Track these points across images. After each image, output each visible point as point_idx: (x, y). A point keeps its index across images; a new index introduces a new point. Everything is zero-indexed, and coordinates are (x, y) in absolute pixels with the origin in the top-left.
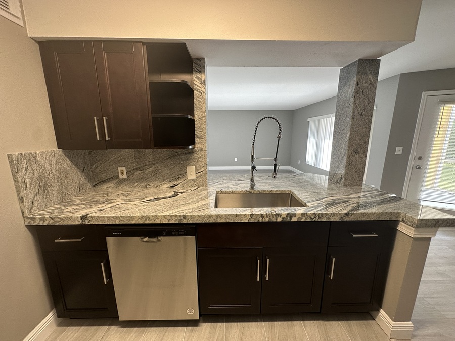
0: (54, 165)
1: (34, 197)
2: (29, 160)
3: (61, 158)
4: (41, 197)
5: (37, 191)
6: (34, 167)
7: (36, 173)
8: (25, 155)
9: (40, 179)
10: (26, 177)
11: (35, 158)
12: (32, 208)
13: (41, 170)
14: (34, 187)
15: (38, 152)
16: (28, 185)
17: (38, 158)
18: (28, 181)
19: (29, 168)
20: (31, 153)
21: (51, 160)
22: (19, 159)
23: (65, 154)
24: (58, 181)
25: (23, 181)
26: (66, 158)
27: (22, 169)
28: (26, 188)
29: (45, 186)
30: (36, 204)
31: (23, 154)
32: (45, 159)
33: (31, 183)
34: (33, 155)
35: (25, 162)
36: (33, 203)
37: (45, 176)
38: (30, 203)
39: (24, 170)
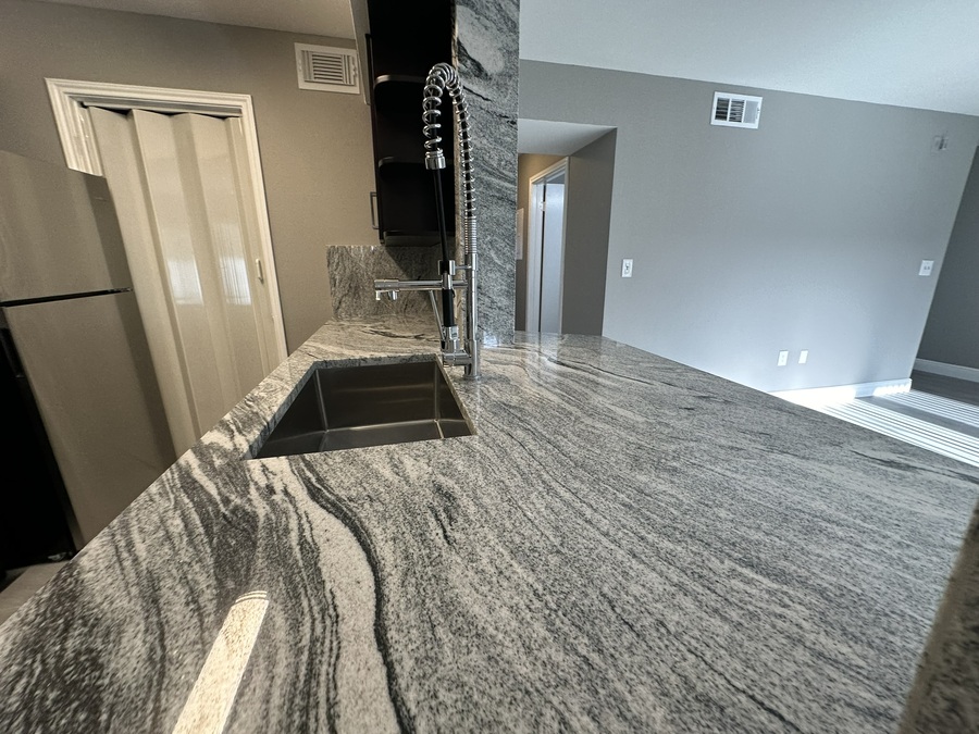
0: (372, 265)
1: (342, 297)
2: (342, 255)
3: (383, 257)
4: (350, 299)
5: (346, 291)
6: (347, 263)
7: (347, 270)
8: (338, 249)
9: (351, 278)
10: (336, 273)
11: (349, 253)
12: (338, 308)
13: (354, 269)
14: (344, 287)
15: (352, 247)
16: (337, 281)
17: (352, 254)
18: (337, 277)
19: (340, 264)
20: (345, 247)
21: (367, 259)
22: (332, 253)
23: (389, 253)
25: (333, 276)
26: (390, 259)
27: (333, 263)
28: (335, 285)
29: (357, 288)
30: (343, 305)
31: (336, 247)
32: (360, 256)
33: (341, 281)
34: (346, 250)
35: (337, 256)
36: (340, 303)
37: (357, 276)
38: (337, 303)
39: (335, 265)
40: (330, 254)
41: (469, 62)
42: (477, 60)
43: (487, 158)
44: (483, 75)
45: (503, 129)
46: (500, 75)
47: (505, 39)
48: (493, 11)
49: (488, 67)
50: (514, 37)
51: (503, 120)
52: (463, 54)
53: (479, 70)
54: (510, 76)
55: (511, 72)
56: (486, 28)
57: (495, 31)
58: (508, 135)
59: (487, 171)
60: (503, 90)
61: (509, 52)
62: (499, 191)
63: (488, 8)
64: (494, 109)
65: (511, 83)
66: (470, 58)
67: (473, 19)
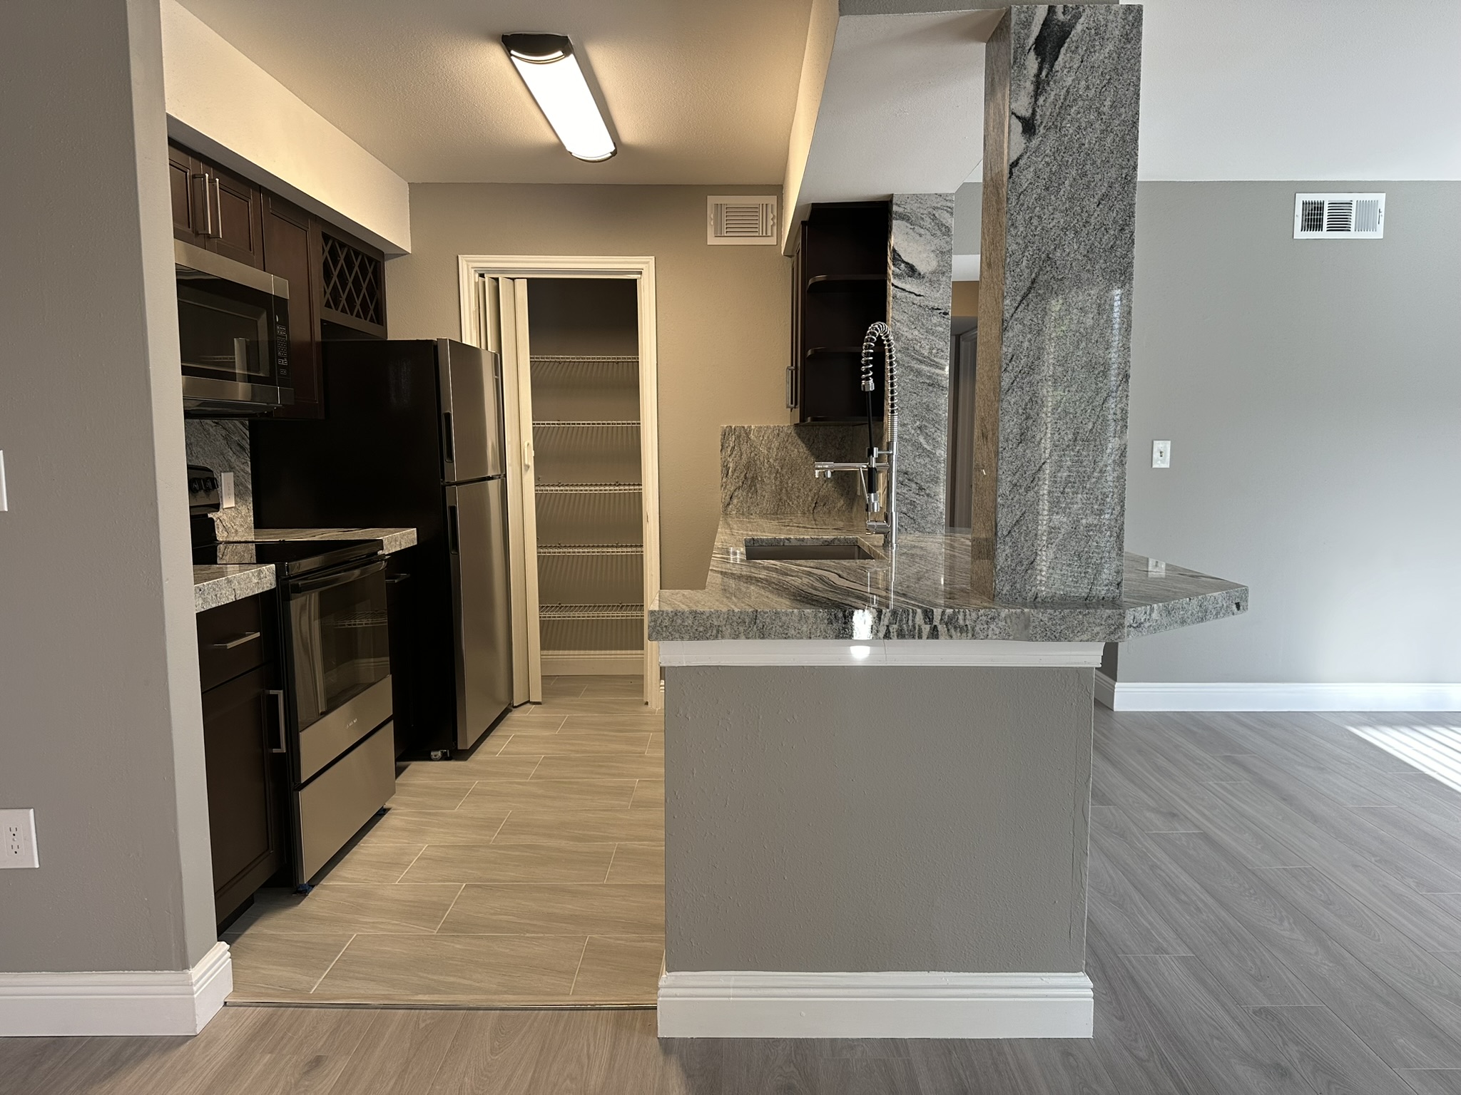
0: (775, 450)
1: (735, 490)
2: (739, 437)
3: (790, 440)
4: (745, 493)
5: (741, 483)
6: (744, 447)
7: (744, 456)
8: (735, 429)
9: (748, 467)
10: (731, 460)
11: (747, 434)
12: (729, 504)
13: (753, 454)
14: (738, 477)
15: (753, 427)
16: (730, 471)
17: (752, 436)
18: (731, 465)
19: (736, 448)
20: (744, 427)
21: (770, 441)
22: (727, 434)
23: (799, 435)
24: (776, 478)
25: (725, 464)
26: (799, 442)
27: (727, 447)
28: (727, 475)
29: (754, 478)
31: (733, 428)
32: (761, 438)
33: (735, 470)
34: (745, 431)
35: (734, 439)
36: (731, 498)
37: (756, 465)
38: (728, 497)
39: (729, 449)
40: (725, 435)
41: (903, 265)
42: (910, 262)
43: (917, 347)
44: (917, 275)
45: (935, 320)
46: (933, 273)
47: (939, 242)
48: (927, 222)
49: (921, 267)
50: (948, 239)
51: (935, 312)
52: (897, 258)
53: (912, 271)
54: (943, 273)
55: (944, 270)
56: (921, 235)
57: (929, 236)
58: (940, 325)
59: (917, 359)
60: (936, 285)
61: (942, 253)
62: (929, 377)
63: (923, 219)
64: (927, 303)
65: (944, 278)
66: (904, 262)
67: (908, 230)
